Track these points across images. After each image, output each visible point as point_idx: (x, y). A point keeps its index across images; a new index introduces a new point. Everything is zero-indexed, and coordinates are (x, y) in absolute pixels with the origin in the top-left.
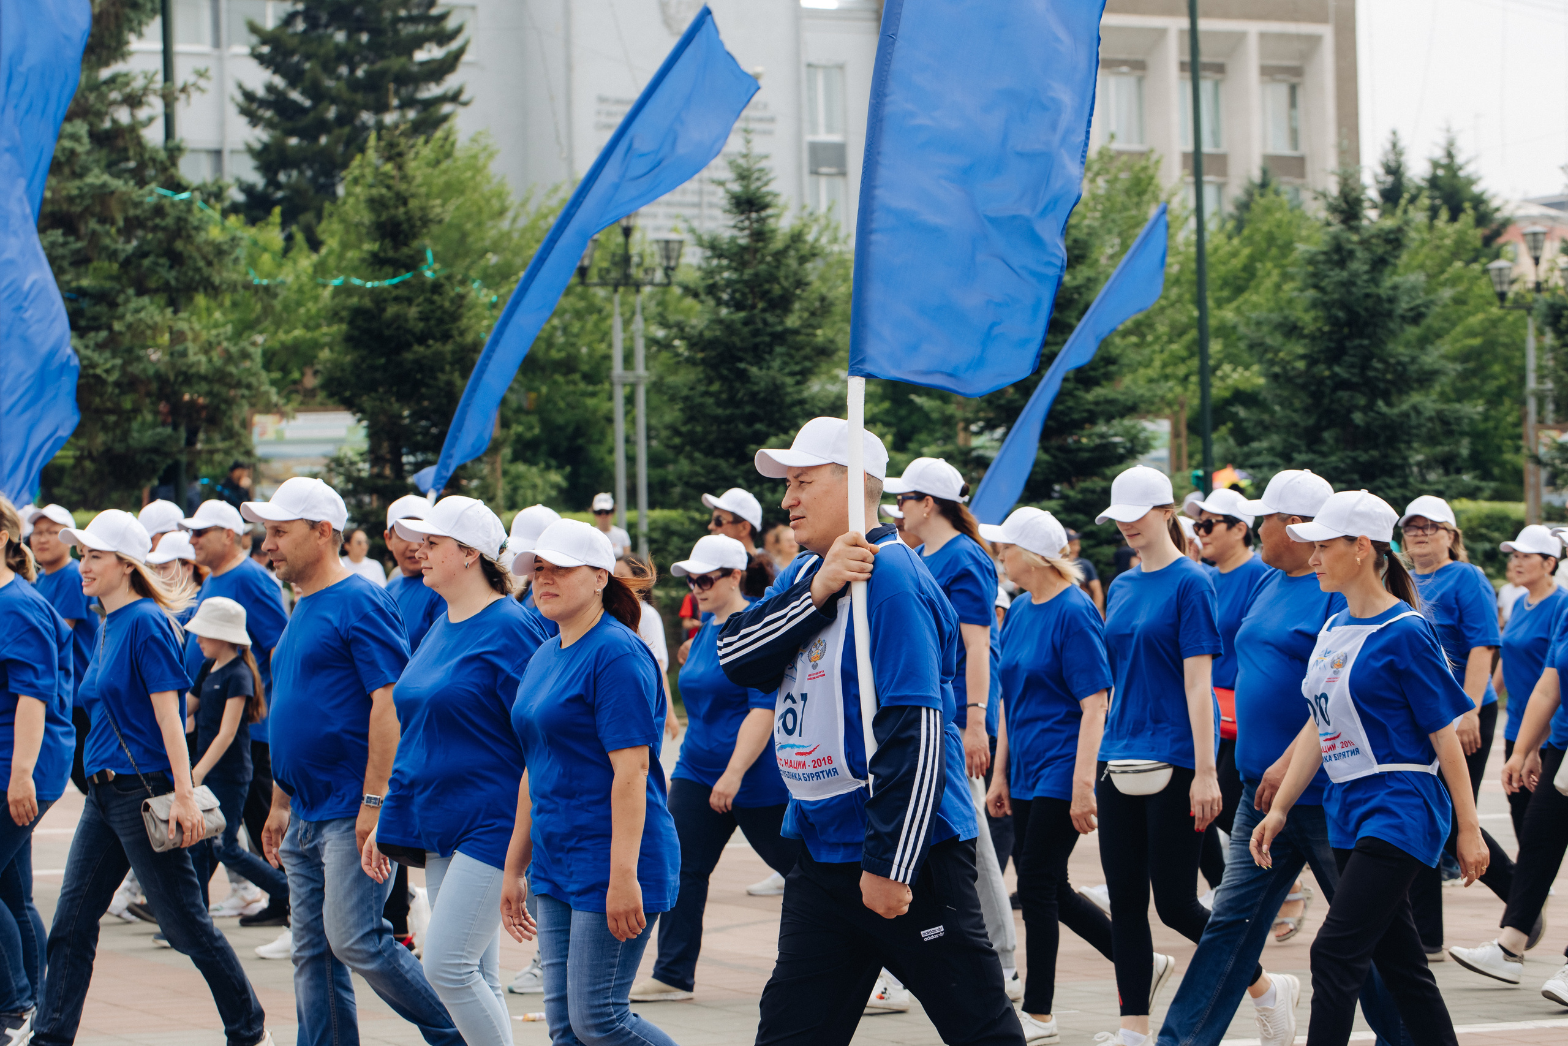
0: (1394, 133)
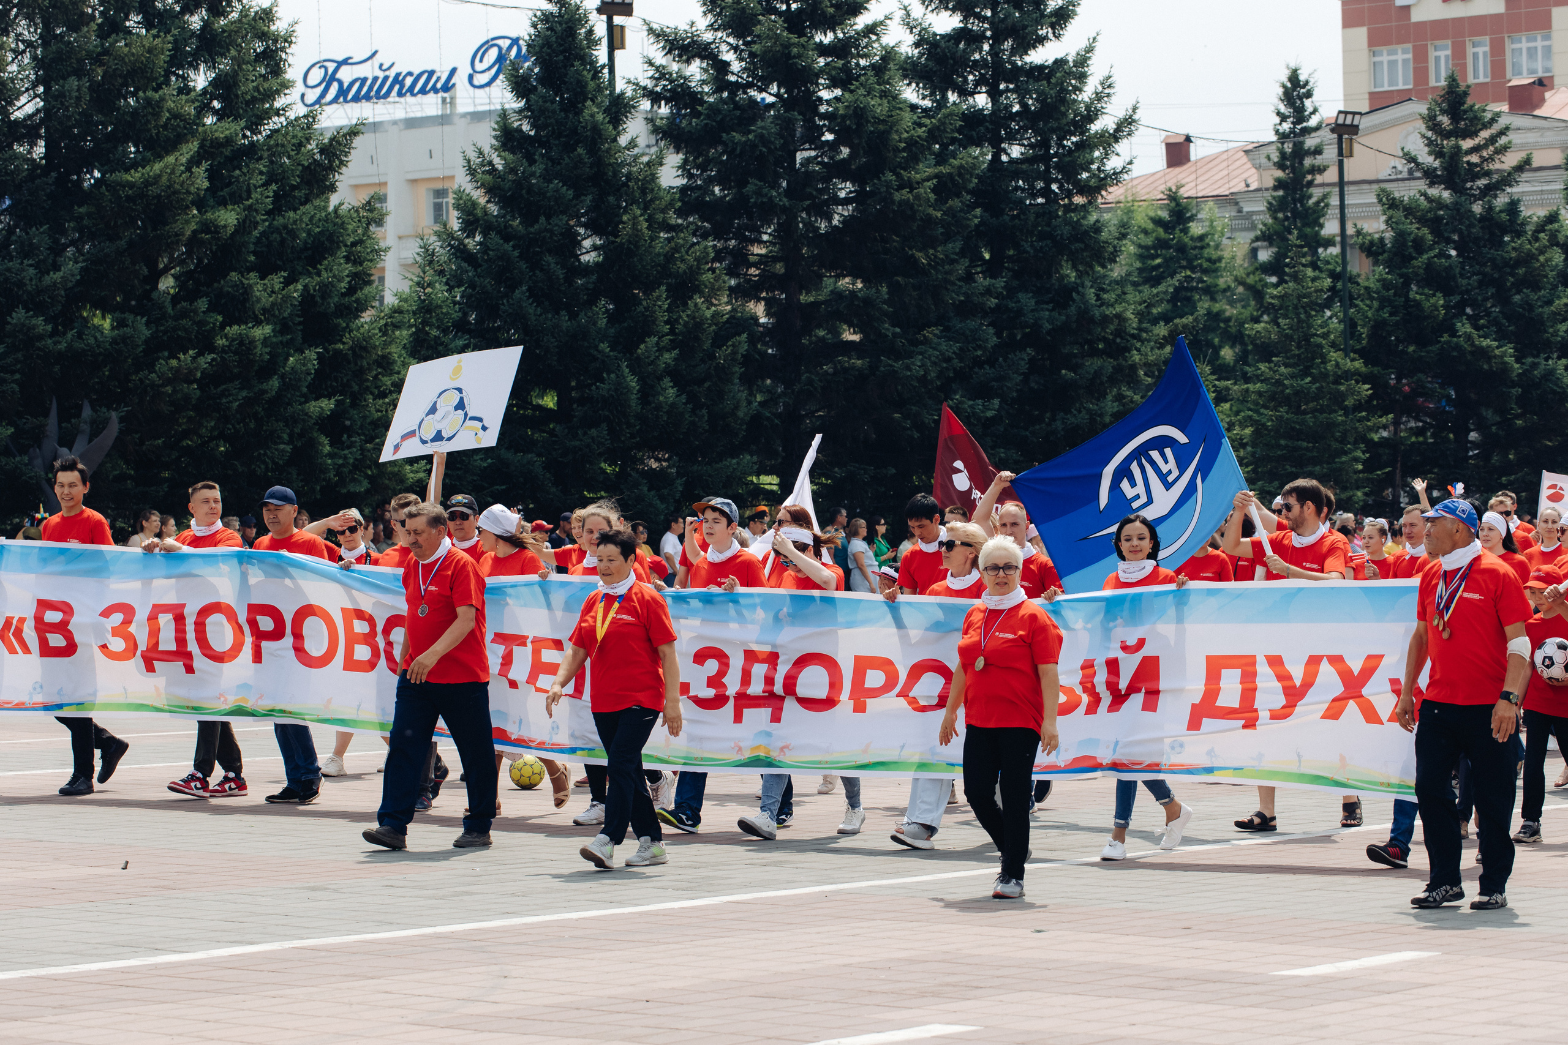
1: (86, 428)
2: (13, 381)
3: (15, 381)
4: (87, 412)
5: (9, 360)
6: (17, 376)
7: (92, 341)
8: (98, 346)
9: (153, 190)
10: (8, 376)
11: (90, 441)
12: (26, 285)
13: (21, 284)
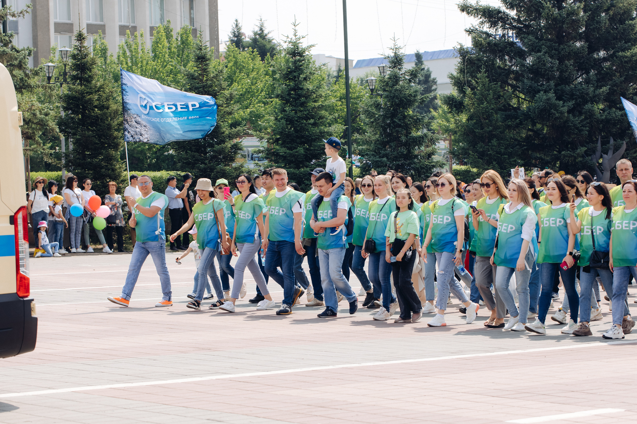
0: (236, 21)
1: (612, 147)
2: (586, 130)
3: (587, 130)
4: (612, 141)
5: (585, 123)
6: (587, 128)
7: (614, 115)
8: (616, 117)
9: (635, 58)
10: (584, 128)
11: (614, 153)
12: (589, 94)
13: (587, 94)
